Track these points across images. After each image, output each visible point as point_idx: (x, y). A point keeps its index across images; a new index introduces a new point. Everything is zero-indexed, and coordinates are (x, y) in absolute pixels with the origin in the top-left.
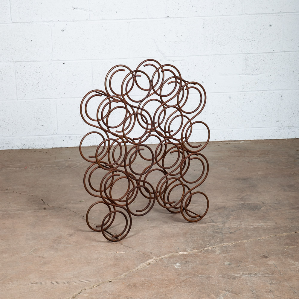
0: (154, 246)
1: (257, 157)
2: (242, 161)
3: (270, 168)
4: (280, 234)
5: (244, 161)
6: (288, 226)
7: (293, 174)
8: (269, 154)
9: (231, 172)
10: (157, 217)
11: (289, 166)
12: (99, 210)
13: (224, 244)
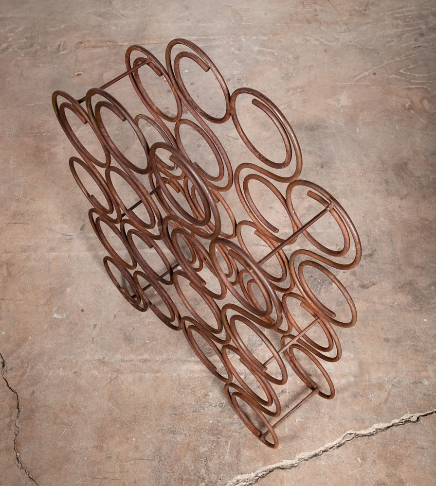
0: (85, 476)
1: (344, 27)
2: (313, 43)
3: (365, 77)
4: (365, 428)
5: (317, 43)
6: (386, 379)
7: (410, 108)
8: (367, 12)
9: (288, 91)
10: (116, 313)
11: (401, 71)
12: (7, 264)
13: (239, 477)
